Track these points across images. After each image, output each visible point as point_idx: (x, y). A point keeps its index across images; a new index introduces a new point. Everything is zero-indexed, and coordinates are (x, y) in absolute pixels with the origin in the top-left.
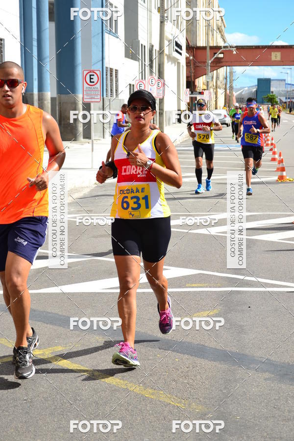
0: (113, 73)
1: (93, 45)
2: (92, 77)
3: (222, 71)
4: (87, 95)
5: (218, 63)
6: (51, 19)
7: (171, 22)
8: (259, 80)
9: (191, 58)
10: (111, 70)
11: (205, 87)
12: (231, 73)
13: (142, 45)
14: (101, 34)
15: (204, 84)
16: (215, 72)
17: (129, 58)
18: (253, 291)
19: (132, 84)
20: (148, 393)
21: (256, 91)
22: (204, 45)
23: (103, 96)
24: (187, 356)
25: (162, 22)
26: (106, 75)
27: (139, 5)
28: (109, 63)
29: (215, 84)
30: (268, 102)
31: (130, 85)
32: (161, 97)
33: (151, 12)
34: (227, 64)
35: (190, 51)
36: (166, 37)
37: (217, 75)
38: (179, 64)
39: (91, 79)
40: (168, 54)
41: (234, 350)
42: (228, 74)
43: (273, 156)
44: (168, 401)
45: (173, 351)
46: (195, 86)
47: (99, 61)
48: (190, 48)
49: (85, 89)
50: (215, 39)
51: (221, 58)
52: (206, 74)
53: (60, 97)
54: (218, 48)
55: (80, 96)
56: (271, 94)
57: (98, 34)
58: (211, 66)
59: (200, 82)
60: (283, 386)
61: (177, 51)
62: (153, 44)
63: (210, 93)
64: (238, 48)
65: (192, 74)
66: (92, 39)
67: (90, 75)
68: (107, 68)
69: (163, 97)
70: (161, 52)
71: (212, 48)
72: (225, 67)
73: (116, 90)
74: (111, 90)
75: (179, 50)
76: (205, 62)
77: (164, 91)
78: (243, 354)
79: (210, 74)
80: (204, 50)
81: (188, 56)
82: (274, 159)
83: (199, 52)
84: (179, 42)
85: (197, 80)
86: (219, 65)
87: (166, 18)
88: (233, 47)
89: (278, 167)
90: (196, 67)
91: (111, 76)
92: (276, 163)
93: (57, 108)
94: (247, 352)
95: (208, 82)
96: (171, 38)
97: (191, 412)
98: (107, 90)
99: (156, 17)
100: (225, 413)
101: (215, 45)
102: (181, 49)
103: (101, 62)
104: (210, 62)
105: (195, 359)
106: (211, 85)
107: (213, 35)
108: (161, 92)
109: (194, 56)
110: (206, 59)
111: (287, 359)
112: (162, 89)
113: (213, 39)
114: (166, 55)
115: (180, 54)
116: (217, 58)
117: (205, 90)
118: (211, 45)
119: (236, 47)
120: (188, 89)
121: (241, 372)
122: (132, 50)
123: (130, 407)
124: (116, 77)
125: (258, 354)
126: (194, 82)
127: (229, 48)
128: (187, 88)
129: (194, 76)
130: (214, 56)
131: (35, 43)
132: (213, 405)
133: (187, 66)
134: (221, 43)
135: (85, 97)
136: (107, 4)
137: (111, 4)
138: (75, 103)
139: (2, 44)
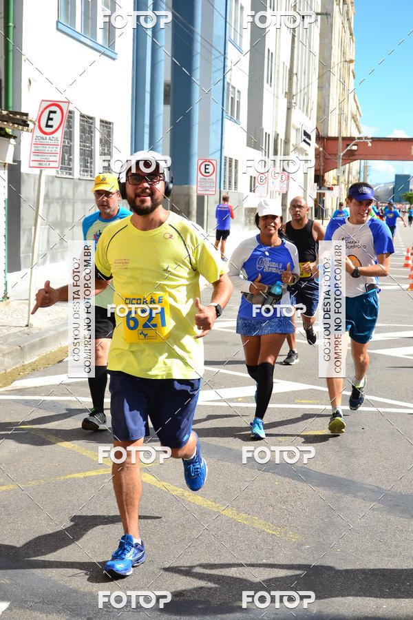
0: (232, 164)
1: (211, 132)
2: (207, 167)
3: (355, 165)
4: (201, 187)
5: (351, 156)
6: (166, 102)
7: (300, 108)
8: (397, 177)
9: (321, 149)
10: (231, 160)
11: (335, 182)
12: (366, 167)
13: (266, 133)
14: (221, 121)
15: (334, 178)
16: (347, 165)
17: (251, 147)
18: (369, 411)
19: (253, 175)
20: (241, 518)
21: (394, 188)
22: (336, 136)
23: (220, 188)
24: (287, 479)
25: (289, 109)
26: (225, 165)
27: (264, 89)
28: (229, 152)
29: (346, 180)
30: (406, 201)
31: (251, 177)
32: (285, 192)
33: (277, 97)
34: (361, 157)
35: (320, 142)
36: (293, 125)
37: (349, 169)
38: (307, 154)
39: (206, 169)
40: (295, 144)
41: (342, 475)
42: (362, 168)
43: (406, 262)
44: (262, 527)
45: (274, 473)
46: (324, 181)
47: (217, 152)
48: (320, 138)
49: (199, 179)
50: (349, 130)
51: (354, 151)
52: (336, 168)
54: (352, 139)
55: (194, 187)
56: (410, 192)
57: (218, 121)
58: (343, 159)
59: (330, 177)
60: (392, 518)
61: (305, 141)
62: (278, 132)
63: (340, 189)
64: (374, 140)
65: (322, 168)
66: (211, 127)
67: (206, 165)
68: (225, 157)
69: (287, 192)
70: (287, 141)
71: (344, 139)
72: (359, 161)
73: (235, 183)
74: (230, 182)
75: (307, 140)
76: (336, 155)
77: (288, 185)
78: (350, 481)
79: (342, 168)
80: (336, 141)
81: (317, 146)
82: (406, 265)
83: (331, 143)
84: (307, 131)
85: (326, 174)
86: (352, 158)
87: (294, 104)
88: (368, 139)
89: (410, 273)
90: (326, 159)
91: (230, 166)
92: (408, 269)
94: (356, 478)
95: (338, 176)
96: (299, 126)
97: (286, 541)
98: (224, 181)
99: (283, 102)
100: (324, 544)
101: (349, 136)
102: (310, 139)
103: (220, 151)
104: (342, 154)
105: (297, 483)
106: (342, 179)
107: (347, 125)
108: (285, 186)
109: (324, 149)
110: (337, 151)
111: (400, 488)
112: (285, 182)
113: (346, 129)
114: (293, 145)
115: (309, 144)
116: (350, 150)
117: (335, 185)
118: (344, 136)
119: (372, 138)
120: (316, 184)
121: (347, 500)
122: (255, 138)
123: (220, 532)
124: (236, 168)
125: (368, 481)
126: (323, 177)
127: (364, 140)
128: (315, 182)
129: (324, 169)
130: (347, 147)
131: (147, 130)
132: (312, 535)
133: (316, 158)
134: (355, 134)
135: (199, 188)
136: (228, 88)
137: (233, 88)
138: (188, 196)
139: (110, 128)
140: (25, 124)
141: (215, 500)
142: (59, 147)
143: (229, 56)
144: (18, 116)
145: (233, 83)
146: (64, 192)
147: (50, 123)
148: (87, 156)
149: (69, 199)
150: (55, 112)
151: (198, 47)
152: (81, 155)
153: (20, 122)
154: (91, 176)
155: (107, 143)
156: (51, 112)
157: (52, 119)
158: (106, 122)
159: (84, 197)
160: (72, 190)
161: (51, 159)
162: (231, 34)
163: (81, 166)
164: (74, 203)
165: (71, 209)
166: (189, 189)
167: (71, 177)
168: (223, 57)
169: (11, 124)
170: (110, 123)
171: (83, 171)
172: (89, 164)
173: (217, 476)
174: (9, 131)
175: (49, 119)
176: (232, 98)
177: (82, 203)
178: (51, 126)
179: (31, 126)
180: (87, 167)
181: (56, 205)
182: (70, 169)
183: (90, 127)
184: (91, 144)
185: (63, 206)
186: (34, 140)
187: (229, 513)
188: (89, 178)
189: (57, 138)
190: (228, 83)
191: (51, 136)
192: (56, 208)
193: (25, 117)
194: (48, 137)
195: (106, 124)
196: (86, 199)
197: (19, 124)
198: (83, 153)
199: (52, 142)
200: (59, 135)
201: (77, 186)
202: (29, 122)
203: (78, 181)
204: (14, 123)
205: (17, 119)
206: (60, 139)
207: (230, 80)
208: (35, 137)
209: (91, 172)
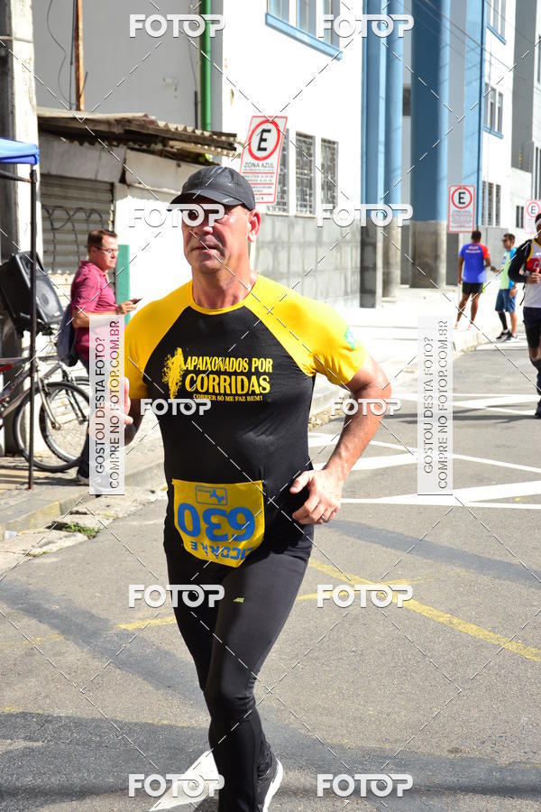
0: (493, 191)
1: (465, 150)
2: (462, 196)
4: (454, 222)
6: (405, 113)
10: (491, 185)
13: (537, 149)
14: (477, 134)
17: (517, 168)
19: (521, 205)
20: (529, 653)
23: (477, 223)
26: (483, 193)
27: (535, 90)
28: (488, 175)
31: (518, 207)
39: (460, 198)
47: (473, 174)
49: (451, 213)
53: (414, 225)
55: (444, 223)
57: (473, 134)
66: (464, 142)
67: (460, 194)
68: (484, 182)
73: (497, 216)
74: (490, 215)
91: (490, 194)
93: (410, 241)
98: (483, 214)
103: (476, 175)
122: (523, 155)
124: (498, 195)
131: (382, 148)
135: (451, 224)
136: (487, 89)
137: (493, 90)
138: (436, 234)
139: (334, 149)
140: (231, 147)
141: (493, 629)
142: (275, 176)
143: (487, 46)
144: (224, 138)
145: (493, 84)
146: (277, 234)
147: (263, 145)
148: (305, 186)
149: (283, 243)
150: (269, 131)
151: (447, 37)
152: (298, 185)
153: (226, 146)
154: (311, 212)
155: (330, 168)
156: (264, 131)
157: (265, 140)
158: (329, 142)
159: (302, 240)
160: (286, 230)
161: (265, 191)
162: (490, 18)
163: (298, 199)
164: (289, 248)
165: (286, 255)
166: (437, 225)
167: (285, 214)
168: (479, 49)
169: (213, 149)
170: (334, 143)
171: (301, 206)
172: (308, 197)
173: (494, 598)
174: (209, 157)
175: (262, 140)
176: (492, 104)
177: (300, 247)
178: (265, 149)
179: (239, 149)
180: (305, 200)
181: (266, 250)
182: (284, 204)
183: (309, 149)
184: (311, 170)
185: (275, 252)
186: (243, 168)
187: (513, 647)
188: (308, 215)
189: (272, 164)
190: (487, 85)
191: (264, 162)
192: (267, 255)
193: (232, 139)
194: (260, 163)
195: (330, 145)
196: (305, 242)
197: (222, 148)
198: (300, 183)
199: (266, 170)
200: (275, 160)
201: (293, 227)
202: (236, 145)
203: (294, 219)
204: (216, 147)
205: (223, 142)
206: (275, 165)
207: (490, 78)
208: (244, 164)
209: (311, 206)
